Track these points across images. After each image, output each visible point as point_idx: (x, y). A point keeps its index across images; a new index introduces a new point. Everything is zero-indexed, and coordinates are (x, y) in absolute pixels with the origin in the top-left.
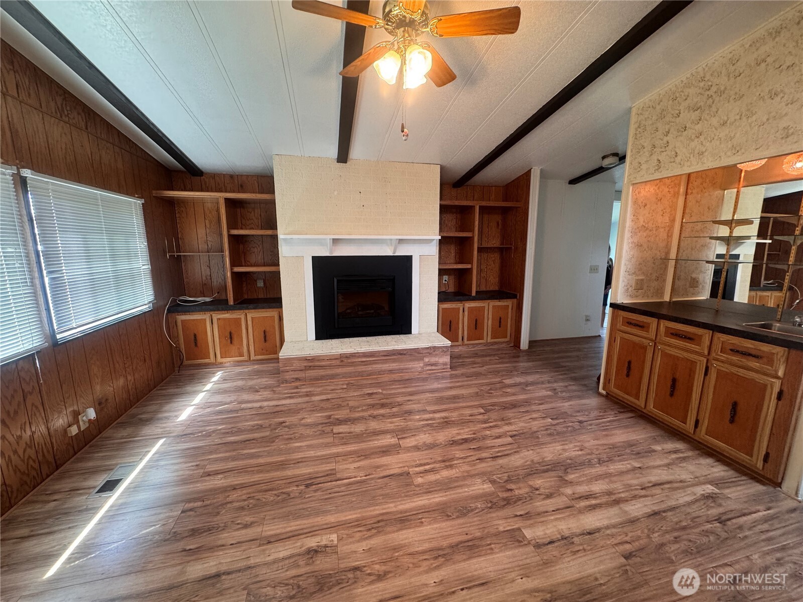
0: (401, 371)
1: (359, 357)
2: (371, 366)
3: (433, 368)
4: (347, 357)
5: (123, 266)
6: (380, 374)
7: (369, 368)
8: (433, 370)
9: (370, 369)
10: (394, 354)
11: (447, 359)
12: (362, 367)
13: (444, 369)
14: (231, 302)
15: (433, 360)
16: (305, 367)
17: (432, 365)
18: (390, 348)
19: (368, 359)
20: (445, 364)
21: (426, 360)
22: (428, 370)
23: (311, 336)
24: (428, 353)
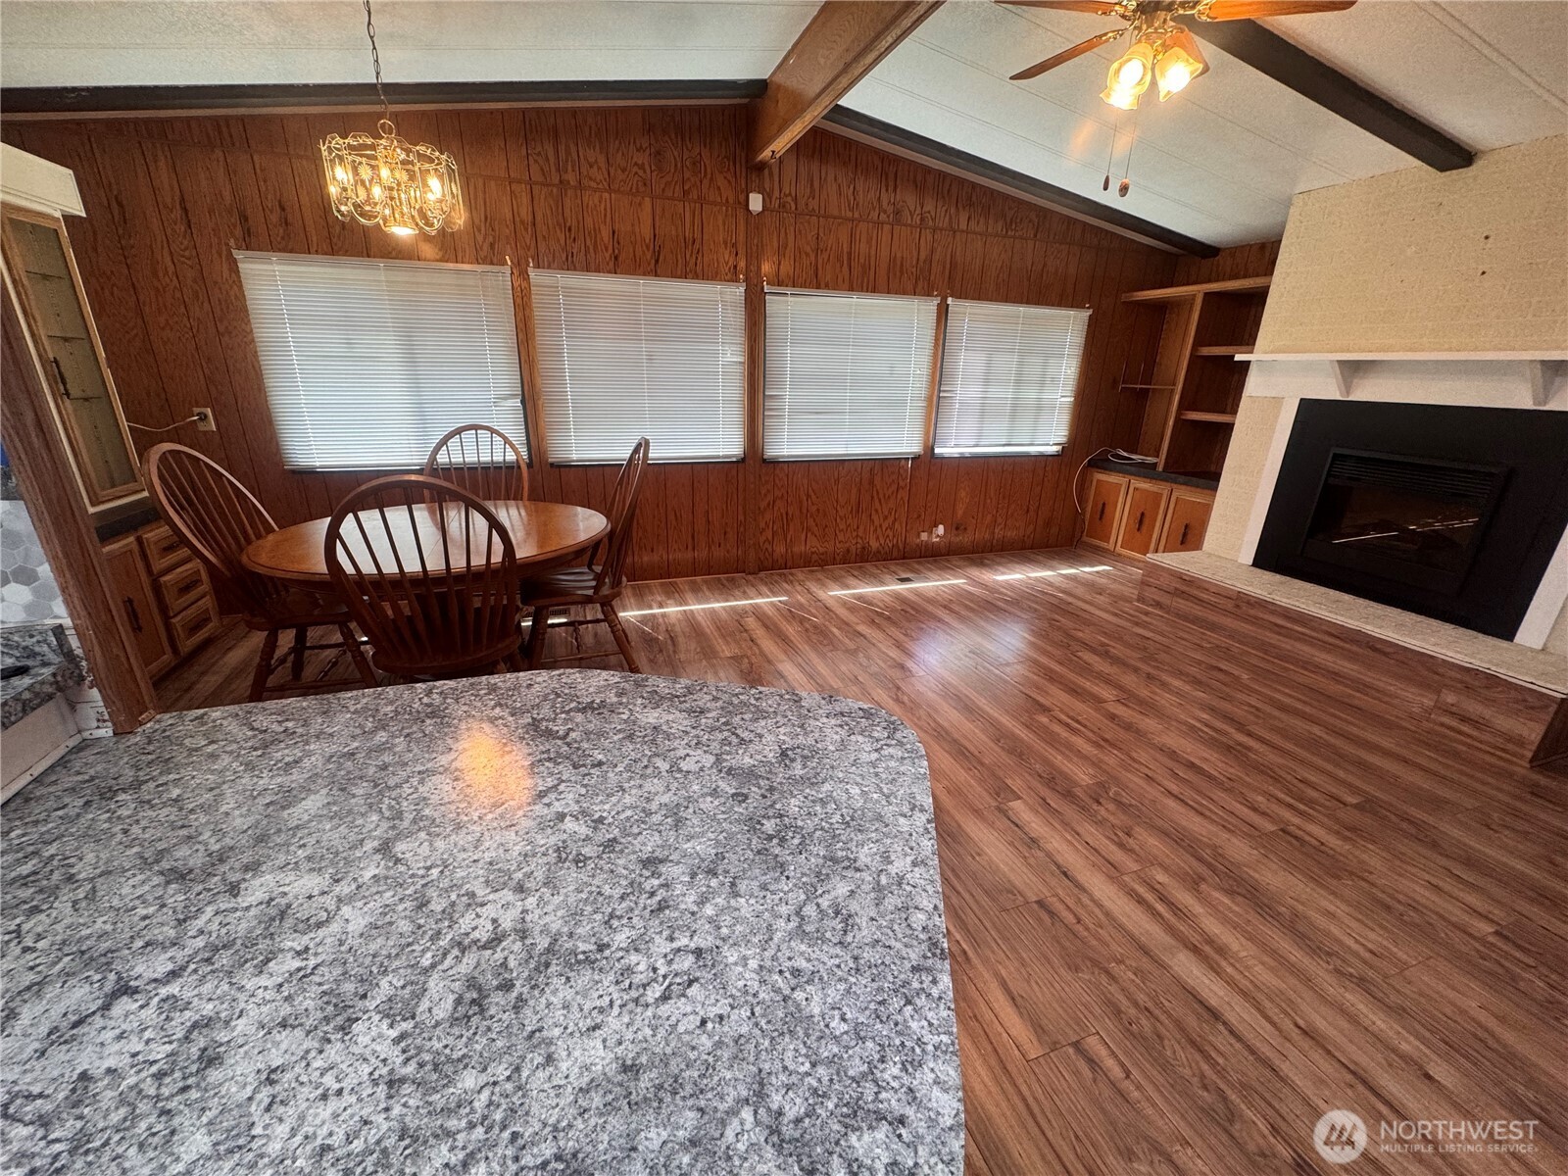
0: (1363, 687)
1: (1273, 612)
2: (1292, 642)
3: (1465, 728)
4: (1248, 603)
6: (1306, 669)
7: (1287, 644)
8: (1460, 732)
9: (1288, 647)
10: (1353, 641)
11: (1533, 732)
12: (1273, 635)
13: (1503, 750)
14: (1160, 468)
15: (1474, 708)
16: (1176, 589)
17: (1464, 719)
18: (1352, 623)
19: (1289, 625)
20: (1520, 742)
21: (1450, 698)
22: (1442, 725)
23: (1248, 554)
24: (1461, 682)
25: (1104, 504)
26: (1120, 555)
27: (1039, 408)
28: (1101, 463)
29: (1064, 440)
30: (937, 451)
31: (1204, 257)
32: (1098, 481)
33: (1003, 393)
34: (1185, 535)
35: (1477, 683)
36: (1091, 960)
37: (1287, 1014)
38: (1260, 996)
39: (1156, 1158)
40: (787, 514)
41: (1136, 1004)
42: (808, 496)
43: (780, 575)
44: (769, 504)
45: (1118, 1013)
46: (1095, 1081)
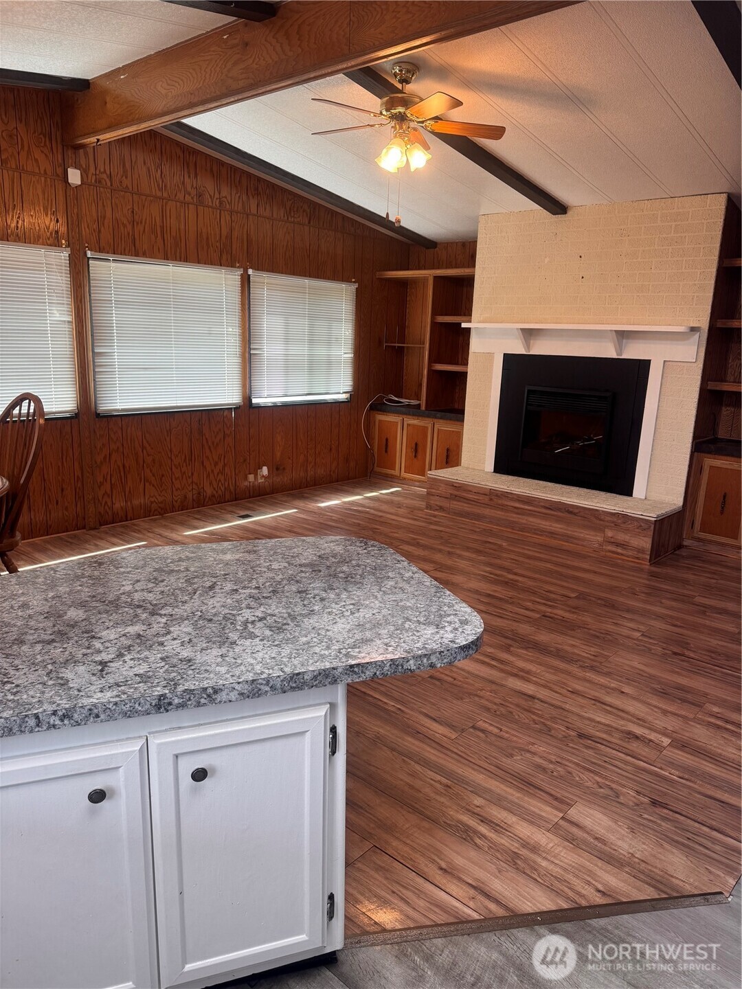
0: (567, 538)
1: (512, 499)
2: (526, 518)
3: (619, 550)
4: (497, 495)
5: (321, 351)
6: (537, 534)
7: (524, 520)
8: (618, 554)
9: (524, 521)
10: (559, 510)
11: (645, 543)
12: (515, 515)
13: (638, 558)
14: (423, 408)
15: (621, 537)
16: (451, 494)
17: (618, 545)
18: (555, 498)
19: (522, 506)
20: (641, 551)
21: (609, 533)
22: (610, 551)
23: (490, 465)
24: (613, 522)
25: (387, 440)
26: (405, 479)
27: (329, 363)
28: (379, 407)
29: (349, 389)
30: (254, 401)
31: (427, 248)
32: (380, 421)
33: (300, 350)
34: (448, 457)
35: (619, 521)
36: (467, 693)
37: (563, 688)
38: (551, 685)
39: (523, 753)
40: (124, 466)
41: (495, 704)
42: (143, 448)
43: (123, 526)
44: (105, 458)
45: (488, 710)
46: (486, 736)
